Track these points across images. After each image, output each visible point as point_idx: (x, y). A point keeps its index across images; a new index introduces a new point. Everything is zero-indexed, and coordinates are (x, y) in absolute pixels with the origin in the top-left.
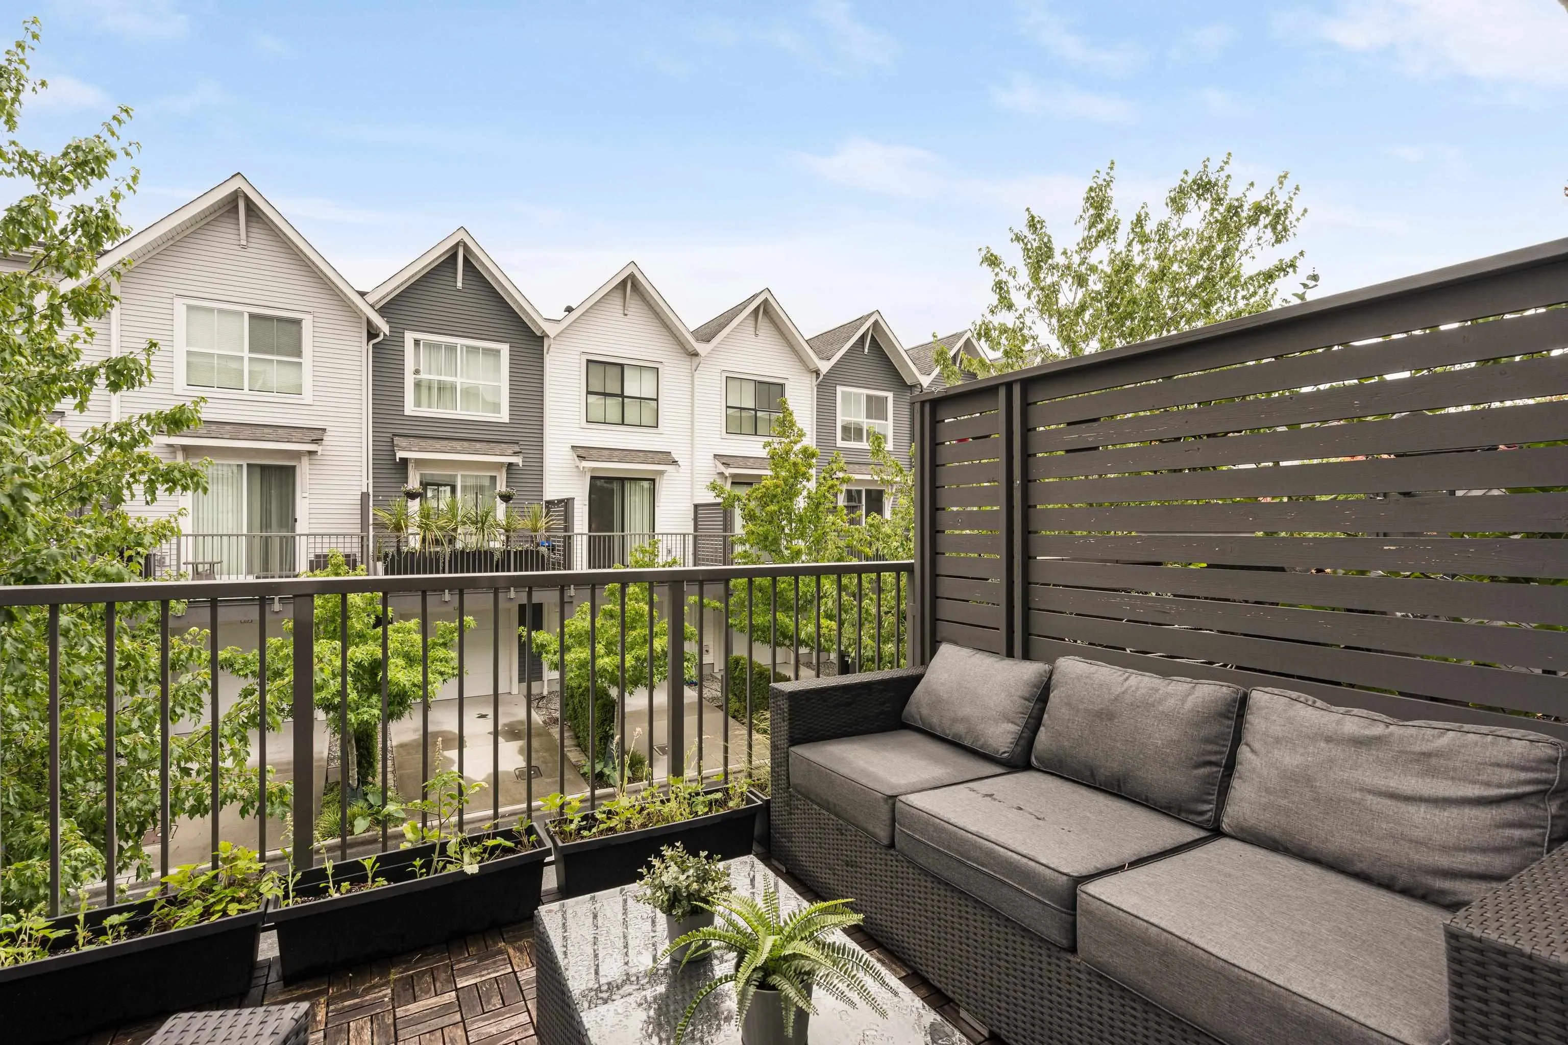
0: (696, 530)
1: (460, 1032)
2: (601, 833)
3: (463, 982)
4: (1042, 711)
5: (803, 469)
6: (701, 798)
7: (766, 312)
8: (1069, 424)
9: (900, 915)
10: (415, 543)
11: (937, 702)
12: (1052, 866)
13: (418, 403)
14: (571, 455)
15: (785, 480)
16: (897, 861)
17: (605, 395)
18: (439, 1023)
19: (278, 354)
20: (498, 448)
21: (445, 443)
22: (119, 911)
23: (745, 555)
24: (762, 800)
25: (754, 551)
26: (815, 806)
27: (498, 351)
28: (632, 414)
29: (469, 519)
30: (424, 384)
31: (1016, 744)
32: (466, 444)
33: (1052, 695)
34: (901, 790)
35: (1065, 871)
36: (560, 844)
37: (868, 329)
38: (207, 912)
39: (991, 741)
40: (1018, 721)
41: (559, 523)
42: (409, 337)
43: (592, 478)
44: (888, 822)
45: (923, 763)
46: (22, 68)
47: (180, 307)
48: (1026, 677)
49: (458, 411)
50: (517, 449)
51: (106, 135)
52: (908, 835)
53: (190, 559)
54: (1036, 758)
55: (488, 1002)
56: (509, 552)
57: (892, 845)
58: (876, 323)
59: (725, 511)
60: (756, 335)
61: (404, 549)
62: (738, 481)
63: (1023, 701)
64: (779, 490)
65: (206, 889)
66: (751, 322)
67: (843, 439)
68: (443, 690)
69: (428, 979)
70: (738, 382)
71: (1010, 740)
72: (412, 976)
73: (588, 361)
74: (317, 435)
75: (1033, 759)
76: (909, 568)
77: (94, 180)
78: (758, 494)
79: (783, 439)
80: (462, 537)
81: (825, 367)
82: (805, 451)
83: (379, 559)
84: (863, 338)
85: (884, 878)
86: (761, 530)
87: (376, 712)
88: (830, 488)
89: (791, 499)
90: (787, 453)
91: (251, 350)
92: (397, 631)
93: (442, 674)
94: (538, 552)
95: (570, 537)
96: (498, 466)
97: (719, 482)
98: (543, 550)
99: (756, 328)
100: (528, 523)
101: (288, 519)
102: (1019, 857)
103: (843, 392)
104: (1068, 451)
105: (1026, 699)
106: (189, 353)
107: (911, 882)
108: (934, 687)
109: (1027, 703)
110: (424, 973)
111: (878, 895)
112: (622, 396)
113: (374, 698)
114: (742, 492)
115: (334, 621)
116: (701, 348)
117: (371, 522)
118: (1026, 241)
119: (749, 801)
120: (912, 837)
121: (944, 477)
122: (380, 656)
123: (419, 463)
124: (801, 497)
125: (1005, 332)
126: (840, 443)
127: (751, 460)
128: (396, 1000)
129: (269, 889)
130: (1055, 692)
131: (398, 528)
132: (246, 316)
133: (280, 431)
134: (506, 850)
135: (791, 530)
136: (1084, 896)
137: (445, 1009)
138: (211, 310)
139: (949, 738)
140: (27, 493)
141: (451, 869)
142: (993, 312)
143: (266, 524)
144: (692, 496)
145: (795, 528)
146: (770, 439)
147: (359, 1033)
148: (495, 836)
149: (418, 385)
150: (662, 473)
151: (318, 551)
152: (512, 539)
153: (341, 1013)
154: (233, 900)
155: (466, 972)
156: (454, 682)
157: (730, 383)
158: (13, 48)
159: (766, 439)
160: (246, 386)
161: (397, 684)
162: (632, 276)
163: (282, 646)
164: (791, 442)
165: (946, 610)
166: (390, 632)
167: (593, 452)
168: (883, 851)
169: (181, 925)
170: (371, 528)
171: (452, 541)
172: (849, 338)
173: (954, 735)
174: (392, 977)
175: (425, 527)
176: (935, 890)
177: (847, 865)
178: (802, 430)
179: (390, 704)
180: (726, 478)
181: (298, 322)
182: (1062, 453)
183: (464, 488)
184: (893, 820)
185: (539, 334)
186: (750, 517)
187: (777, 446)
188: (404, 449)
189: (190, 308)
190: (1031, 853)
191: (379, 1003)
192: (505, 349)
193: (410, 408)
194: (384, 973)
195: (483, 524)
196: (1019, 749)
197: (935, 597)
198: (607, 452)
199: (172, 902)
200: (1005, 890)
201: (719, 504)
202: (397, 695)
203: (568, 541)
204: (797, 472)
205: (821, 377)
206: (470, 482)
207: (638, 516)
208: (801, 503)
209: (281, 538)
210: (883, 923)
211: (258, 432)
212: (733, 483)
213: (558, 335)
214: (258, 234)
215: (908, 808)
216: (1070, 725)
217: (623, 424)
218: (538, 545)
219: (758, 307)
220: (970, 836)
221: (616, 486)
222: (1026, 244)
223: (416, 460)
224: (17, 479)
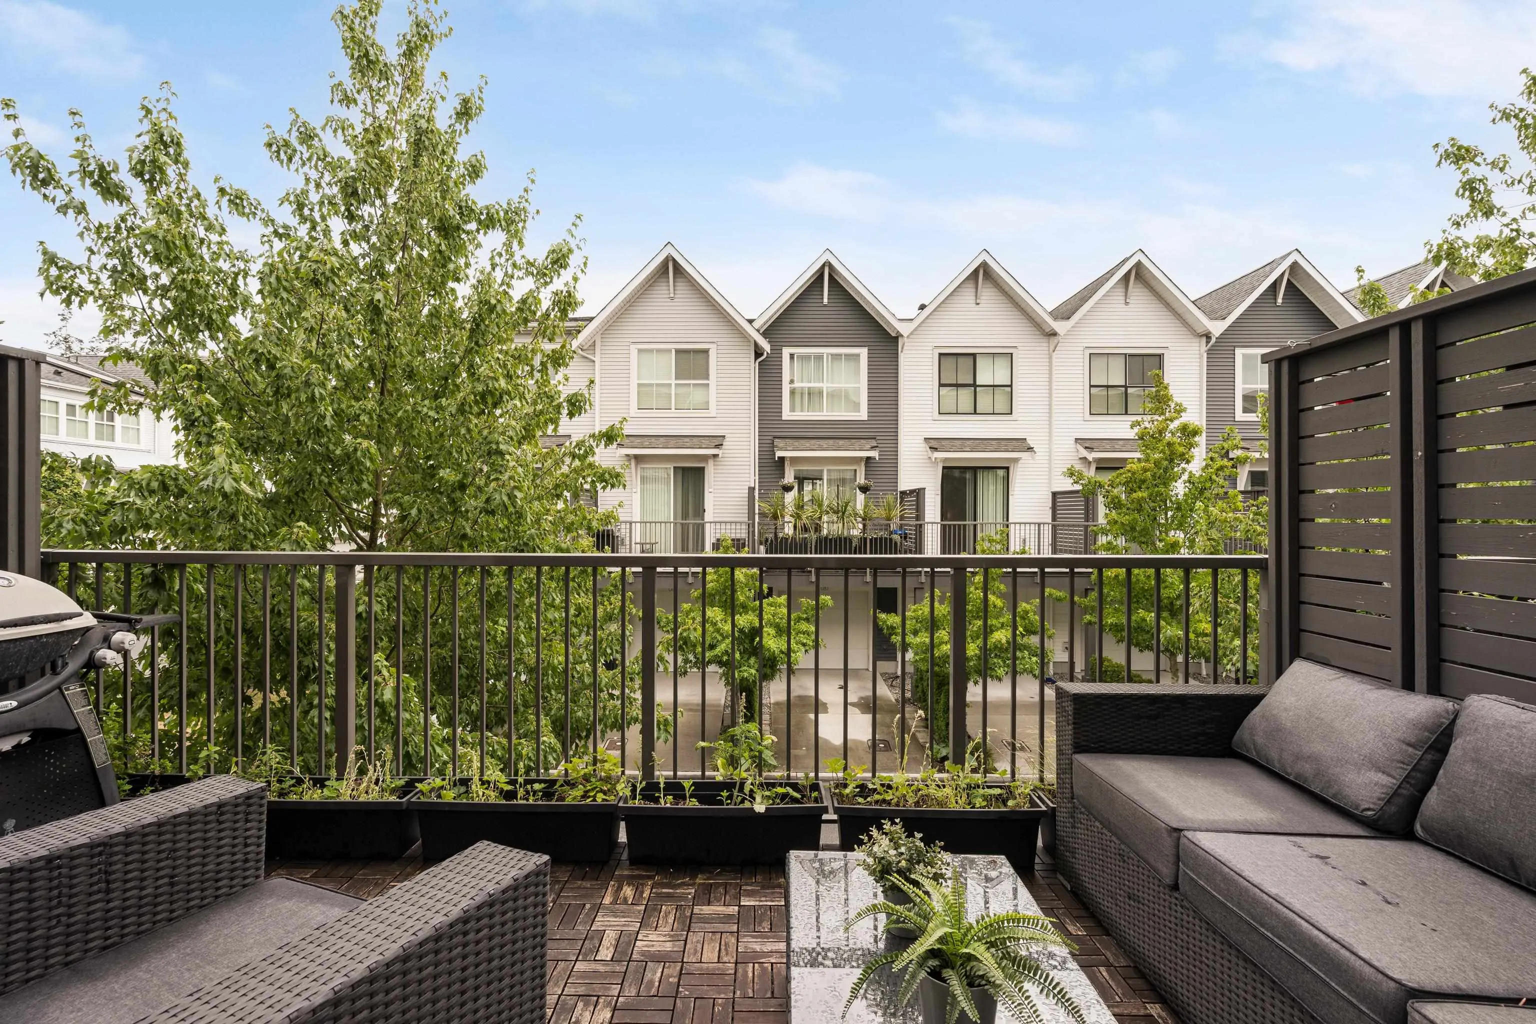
0: (1054, 518)
1: (733, 940)
2: (877, 802)
3: (745, 902)
4: (1438, 764)
5: (1181, 449)
6: (981, 791)
7: (1139, 276)
8: (1509, 368)
9: (1185, 972)
10: (789, 530)
11: (1277, 730)
12: (1376, 963)
13: (793, 409)
14: (924, 447)
15: (1157, 464)
16: (1182, 907)
17: (957, 386)
18: (721, 927)
19: (694, 379)
20: (857, 443)
21: (813, 441)
22: (540, 781)
23: (1109, 547)
24: (1047, 806)
25: (1121, 542)
26: (1097, 824)
27: (858, 355)
28: (984, 401)
29: (831, 509)
30: (798, 392)
31: (1388, 801)
32: (831, 442)
33: (1453, 745)
34: (1190, 825)
35: (1395, 976)
36: (836, 805)
37: (1283, 274)
38: (585, 796)
39: (1347, 791)
40: (1393, 773)
41: (910, 513)
42: (786, 352)
43: (944, 468)
44: (1171, 859)
45: (1240, 800)
46: (527, 205)
47: (634, 349)
48: (1411, 715)
49: (825, 413)
50: (874, 443)
51: (569, 238)
52: (1193, 879)
53: (638, 540)
54: (1422, 826)
55: (760, 924)
56: (865, 539)
57: (1175, 887)
58: (1295, 266)
59: (1088, 497)
60: (1127, 303)
61: (781, 535)
62: (1103, 466)
63: (1404, 747)
64: (1148, 473)
65: (586, 778)
66: (1120, 291)
67: (1245, 410)
68: (803, 659)
69: (722, 890)
70: (1105, 359)
71: (1377, 795)
72: (711, 885)
73: (940, 354)
74: (718, 441)
75: (1418, 827)
76: (1261, 565)
77: (562, 271)
78: (1123, 479)
79: (1156, 417)
80: (825, 525)
81: (1217, 328)
82: (1184, 429)
83: (761, 543)
84: (1274, 287)
85: (1167, 923)
86: (1126, 519)
87: (753, 671)
88: (1218, 470)
89: (1166, 485)
90: (1160, 433)
91: (676, 378)
92: (771, 605)
93: (804, 645)
94: (891, 540)
95: (921, 526)
96: (856, 460)
97: (1078, 466)
98: (896, 537)
99: (1126, 296)
100: (883, 513)
101: (700, 511)
102: (1329, 940)
103: (1244, 356)
104: (1506, 407)
105: (1409, 744)
106: (639, 385)
107: (1197, 936)
108: (1274, 712)
109: (1411, 750)
110: (718, 885)
111: (1162, 941)
112: (974, 385)
113: (752, 660)
114: (1105, 478)
115: (724, 593)
116: (1059, 327)
117: (757, 511)
118: (1521, 115)
119: (1032, 803)
120: (1196, 882)
121: (1308, 451)
122: (757, 625)
123: (794, 460)
124: (1180, 481)
125: (1488, 246)
126: (1240, 416)
127: (1121, 443)
128: (696, 901)
129: (623, 789)
130: (1458, 741)
131: (775, 517)
132: (673, 352)
133: (695, 440)
134: (795, 800)
135: (1167, 519)
136: (1417, 1016)
137: (727, 918)
138: (650, 351)
139: (1291, 778)
140: (517, 493)
141: (747, 805)
142: (1458, 224)
143: (685, 516)
144: (1050, 483)
145: (1172, 516)
146: (1139, 418)
147: (667, 914)
148: (787, 785)
149: (793, 392)
150: (1016, 460)
151: (718, 536)
152: (868, 527)
153: (660, 896)
154: (602, 791)
155: (750, 894)
156: (812, 652)
157: (1096, 362)
158: (522, 193)
159: (1134, 418)
160: (673, 407)
161: (769, 650)
162: (984, 266)
163: (691, 610)
164: (1166, 420)
165: (1313, 618)
166: (765, 605)
167: (944, 443)
168: (1167, 891)
169: (568, 801)
170: (757, 517)
171: (818, 529)
172: (1254, 289)
173: (1298, 776)
174: (698, 881)
175: (797, 517)
176: (1226, 954)
177: (1130, 898)
178: (1180, 405)
179: (765, 666)
180: (1090, 463)
181: (706, 352)
182: (1500, 409)
183: (829, 481)
184: (1178, 858)
185: (893, 335)
186: (1115, 504)
187: (1147, 425)
188: (781, 449)
189: (640, 351)
190: (1349, 940)
191: (683, 897)
192: (863, 352)
193: (787, 415)
194: (694, 876)
195: (844, 513)
196: (1393, 809)
197: (1297, 603)
198: (959, 442)
199: (567, 783)
200: (1308, 977)
201: (1077, 492)
202: (769, 659)
203: (920, 529)
204: (1172, 453)
205: (1213, 340)
206: (835, 476)
207: (991, 505)
208: (1179, 489)
209: (694, 524)
210: (1167, 976)
211: (680, 441)
212: (1097, 468)
213: (912, 334)
214: (682, 286)
215: (1192, 846)
216: (1476, 789)
217: (975, 413)
218: (891, 533)
219: (1129, 272)
220: (1266, 897)
221: (968, 476)
222: (1524, 119)
223: (791, 458)
224: (512, 483)
